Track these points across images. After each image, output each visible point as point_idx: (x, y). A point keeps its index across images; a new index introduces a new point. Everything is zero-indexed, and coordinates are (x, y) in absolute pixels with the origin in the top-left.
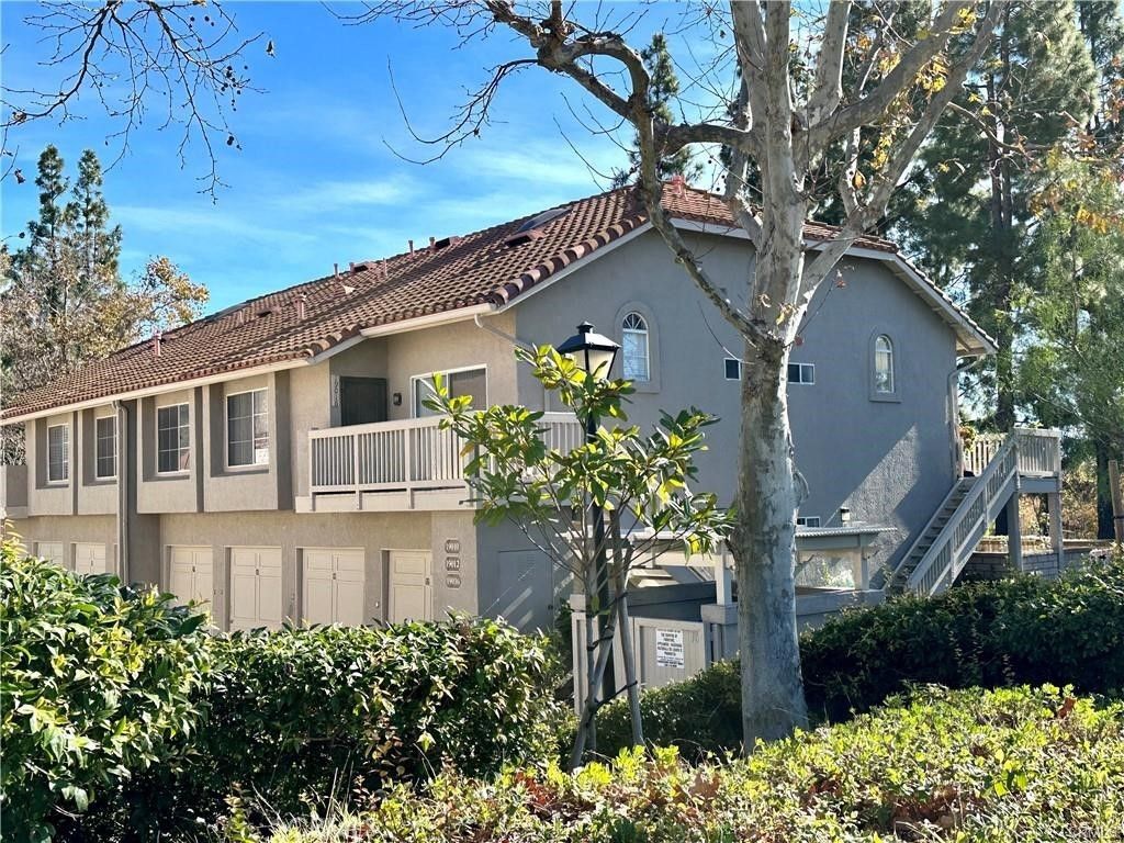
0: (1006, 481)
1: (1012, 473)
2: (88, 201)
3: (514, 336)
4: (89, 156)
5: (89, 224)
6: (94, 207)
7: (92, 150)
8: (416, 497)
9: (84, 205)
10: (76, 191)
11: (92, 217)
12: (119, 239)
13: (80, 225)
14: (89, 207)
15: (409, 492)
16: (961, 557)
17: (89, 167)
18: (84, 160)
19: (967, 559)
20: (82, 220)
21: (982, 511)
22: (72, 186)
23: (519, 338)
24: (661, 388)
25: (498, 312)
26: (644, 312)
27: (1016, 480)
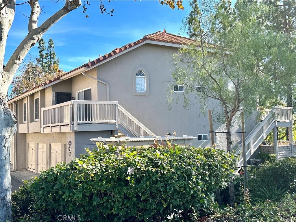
0: (271, 124)
1: (274, 120)
2: (51, 52)
3: (96, 78)
4: (51, 41)
5: (51, 58)
6: (52, 54)
7: (51, 39)
8: (61, 128)
9: (50, 53)
10: (47, 50)
11: (52, 56)
12: (58, 62)
13: (49, 59)
14: (51, 54)
15: (59, 126)
16: (255, 147)
17: (51, 43)
18: (49, 41)
19: (257, 148)
20: (49, 57)
21: (263, 133)
22: (47, 48)
23: (98, 78)
24: (150, 94)
25: (87, 70)
26: (144, 71)
27: (275, 123)
